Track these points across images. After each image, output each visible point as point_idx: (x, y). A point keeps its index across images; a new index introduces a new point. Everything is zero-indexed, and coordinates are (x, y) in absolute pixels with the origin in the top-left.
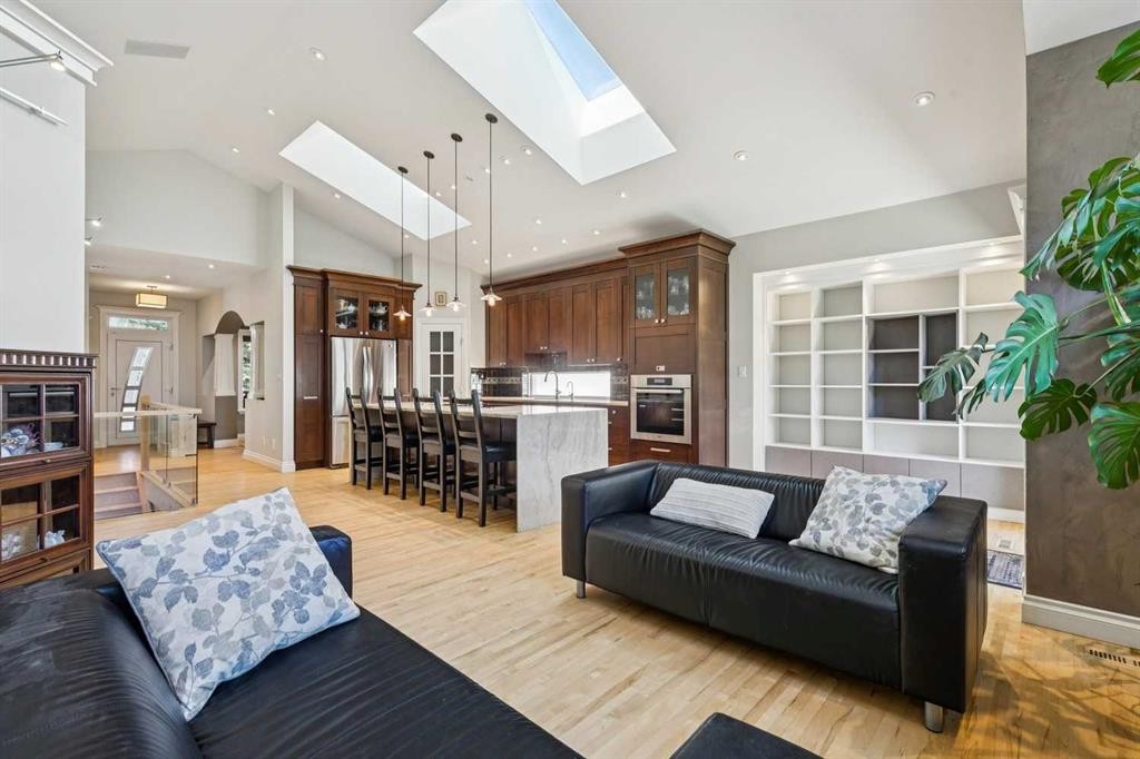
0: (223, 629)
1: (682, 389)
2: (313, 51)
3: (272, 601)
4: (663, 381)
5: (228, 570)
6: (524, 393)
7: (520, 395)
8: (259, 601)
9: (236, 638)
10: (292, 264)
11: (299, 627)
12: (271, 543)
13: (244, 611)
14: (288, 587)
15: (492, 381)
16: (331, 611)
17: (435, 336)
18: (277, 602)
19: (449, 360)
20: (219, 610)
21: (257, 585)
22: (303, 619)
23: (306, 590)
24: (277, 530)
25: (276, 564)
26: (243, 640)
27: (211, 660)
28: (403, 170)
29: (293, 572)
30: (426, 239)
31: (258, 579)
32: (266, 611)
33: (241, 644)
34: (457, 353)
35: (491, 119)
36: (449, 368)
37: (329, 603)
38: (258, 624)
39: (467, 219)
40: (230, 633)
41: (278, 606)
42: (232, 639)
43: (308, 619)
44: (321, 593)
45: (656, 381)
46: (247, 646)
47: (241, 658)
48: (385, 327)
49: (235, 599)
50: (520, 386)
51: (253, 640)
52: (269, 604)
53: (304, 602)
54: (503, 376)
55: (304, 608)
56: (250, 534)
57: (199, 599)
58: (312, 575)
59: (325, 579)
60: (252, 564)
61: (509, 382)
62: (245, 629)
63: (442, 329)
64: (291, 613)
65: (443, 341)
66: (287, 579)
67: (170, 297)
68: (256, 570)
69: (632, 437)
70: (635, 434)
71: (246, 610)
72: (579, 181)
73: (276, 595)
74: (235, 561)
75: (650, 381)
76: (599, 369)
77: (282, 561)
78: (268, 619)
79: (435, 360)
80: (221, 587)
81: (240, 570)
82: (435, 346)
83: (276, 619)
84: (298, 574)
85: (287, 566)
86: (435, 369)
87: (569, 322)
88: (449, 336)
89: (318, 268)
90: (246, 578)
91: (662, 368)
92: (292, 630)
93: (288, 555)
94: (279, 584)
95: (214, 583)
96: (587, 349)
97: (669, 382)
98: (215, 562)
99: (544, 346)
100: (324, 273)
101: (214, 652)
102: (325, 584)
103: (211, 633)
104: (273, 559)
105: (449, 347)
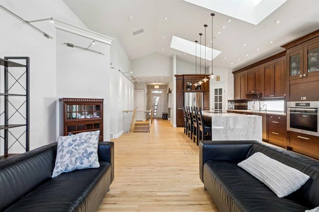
0: (64, 160)
1: (317, 109)
2: (165, 17)
3: (76, 157)
4: (305, 104)
5: (71, 147)
6: (248, 109)
7: (247, 110)
8: (73, 156)
9: (66, 163)
10: (176, 74)
11: (80, 165)
12: (82, 143)
13: (69, 157)
14: (81, 155)
15: (237, 104)
16: (90, 164)
17: (216, 90)
18: (77, 158)
19: (221, 97)
20: (65, 156)
21: (75, 152)
22: (82, 164)
23: (85, 157)
24: (86, 140)
25: (81, 148)
26: (67, 164)
27: (59, 166)
28: (196, 41)
29: (83, 151)
30: (211, 60)
31: (75, 151)
32: (74, 159)
33: (66, 165)
34: (223, 95)
35: (213, 15)
36: (221, 100)
37: (89, 162)
38: (71, 161)
39: (221, 51)
40: (65, 162)
41: (77, 159)
42: (64, 163)
43: (83, 164)
44: (88, 158)
45: (300, 104)
46: (68, 166)
47: (66, 168)
48: (200, 89)
49: (69, 154)
50: (247, 106)
51: (69, 165)
52: (75, 158)
53: (83, 159)
54: (241, 102)
55: (83, 161)
56: (79, 140)
57: (64, 152)
58: (88, 153)
59: (91, 155)
60: (76, 147)
61: (243, 105)
62: (68, 162)
63: (218, 88)
64: (79, 161)
65: (219, 91)
66: (81, 153)
67: (160, 86)
68: (76, 149)
69: (287, 130)
70: (289, 129)
71: (70, 157)
72: (255, 24)
73: (77, 156)
74: (73, 146)
75: (297, 105)
76: (279, 99)
77: (82, 148)
78: (73, 161)
79: (216, 98)
80: (68, 151)
81: (73, 148)
82: (216, 93)
83: (75, 162)
84: (84, 152)
85: (83, 150)
86: (216, 101)
87: (263, 81)
88: (221, 90)
89: (182, 74)
90: (73, 150)
91: (305, 98)
92: (79, 166)
93: (84, 147)
94: (79, 153)
95: (67, 149)
96: (270, 91)
97: (308, 105)
98: (70, 145)
99: (253, 91)
100: (183, 76)
101: (60, 165)
102: (90, 156)
103: (62, 160)
104: (80, 147)
105: (221, 93)
